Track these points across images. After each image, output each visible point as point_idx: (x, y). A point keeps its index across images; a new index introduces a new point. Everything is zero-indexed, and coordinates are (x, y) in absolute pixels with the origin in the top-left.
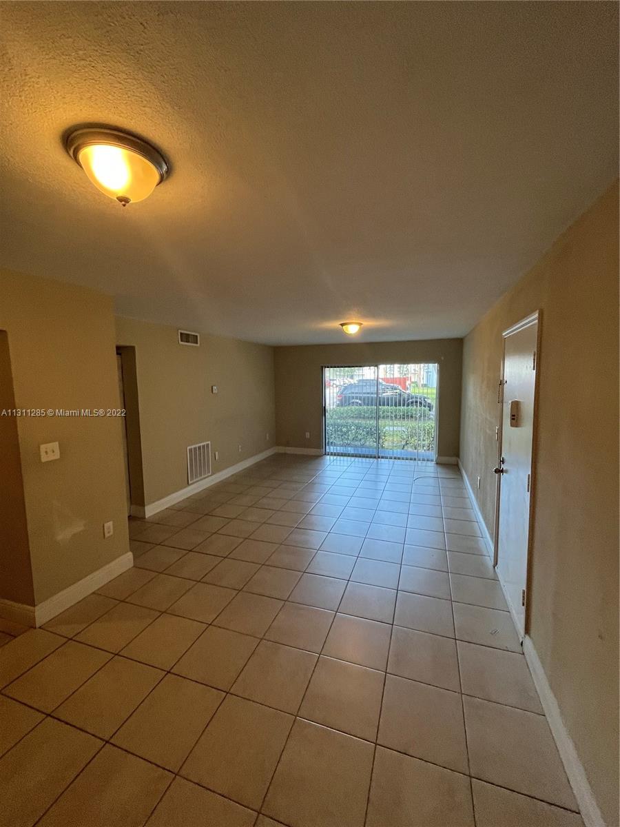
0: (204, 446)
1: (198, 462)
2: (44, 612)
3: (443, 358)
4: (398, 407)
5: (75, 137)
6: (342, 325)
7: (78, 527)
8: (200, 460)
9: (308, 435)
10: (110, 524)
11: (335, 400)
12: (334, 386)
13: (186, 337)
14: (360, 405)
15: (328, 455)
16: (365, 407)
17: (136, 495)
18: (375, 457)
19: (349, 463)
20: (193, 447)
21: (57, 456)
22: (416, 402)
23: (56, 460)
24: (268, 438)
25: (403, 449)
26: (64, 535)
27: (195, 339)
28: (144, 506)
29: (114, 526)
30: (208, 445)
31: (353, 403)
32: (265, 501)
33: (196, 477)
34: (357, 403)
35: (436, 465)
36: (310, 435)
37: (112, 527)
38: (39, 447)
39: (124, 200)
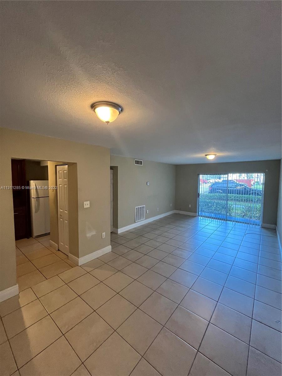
0: (142, 207)
1: (140, 214)
2: (82, 261)
3: (267, 170)
4: (243, 195)
5: (95, 105)
6: (206, 155)
7: (94, 233)
8: (140, 213)
9: (190, 206)
10: (104, 233)
11: (208, 190)
12: (210, 183)
13: (137, 162)
14: (222, 193)
15: (200, 216)
16: (224, 194)
17: (115, 224)
18: (224, 220)
19: (210, 221)
20: (138, 207)
21: (89, 206)
22: (255, 193)
23: (88, 208)
24: (171, 206)
25: (243, 217)
26: (89, 235)
27: (141, 163)
28: (118, 229)
29: (106, 235)
30: (144, 207)
31: (218, 192)
32: (166, 234)
33: (139, 220)
34: (219, 192)
35: (261, 228)
36: (191, 206)
37: (105, 235)
38: (83, 202)
39: (108, 122)
